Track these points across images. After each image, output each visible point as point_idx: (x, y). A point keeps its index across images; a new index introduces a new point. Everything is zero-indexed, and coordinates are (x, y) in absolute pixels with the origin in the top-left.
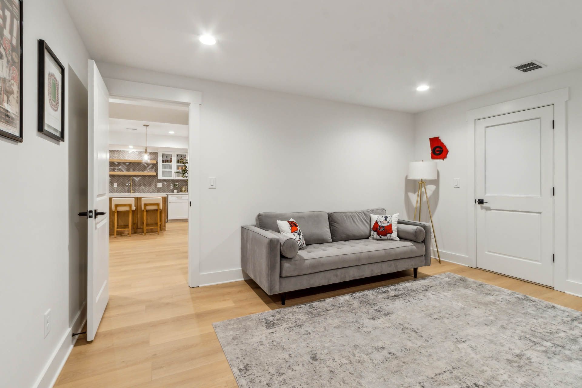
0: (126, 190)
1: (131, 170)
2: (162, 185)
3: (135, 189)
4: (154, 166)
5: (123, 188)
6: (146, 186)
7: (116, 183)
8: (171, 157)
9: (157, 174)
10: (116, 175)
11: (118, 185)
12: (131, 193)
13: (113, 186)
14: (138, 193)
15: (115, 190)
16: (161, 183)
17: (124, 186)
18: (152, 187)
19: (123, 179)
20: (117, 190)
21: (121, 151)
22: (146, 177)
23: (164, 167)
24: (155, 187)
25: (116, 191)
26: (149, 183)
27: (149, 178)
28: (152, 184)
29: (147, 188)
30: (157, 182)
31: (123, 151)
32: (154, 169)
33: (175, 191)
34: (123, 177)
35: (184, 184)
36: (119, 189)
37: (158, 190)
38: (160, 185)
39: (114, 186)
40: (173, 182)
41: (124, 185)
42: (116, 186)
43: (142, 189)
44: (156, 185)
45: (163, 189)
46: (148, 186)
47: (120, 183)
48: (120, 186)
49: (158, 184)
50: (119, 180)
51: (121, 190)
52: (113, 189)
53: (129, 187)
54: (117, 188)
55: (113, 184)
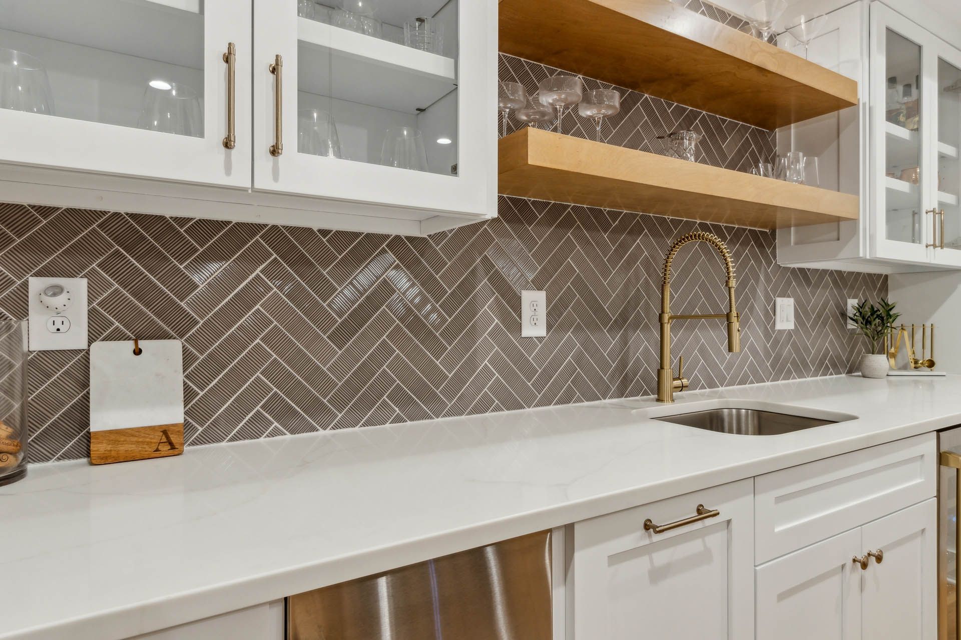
0: (605, 366)
2: (796, 313)
7: (540, 297)
11: (553, 315)
13: (519, 327)
15: (529, 372)
16: (791, 302)
17: (590, 324)
18: (754, 335)
19: (589, 250)
20: (546, 376)
24: (766, 332)
25: (539, 386)
28: (752, 309)
30: (776, 290)
34: (591, 229)
36: (557, 362)
37: (777, 358)
38: (786, 313)
39: (527, 332)
40: (838, 288)
41: (593, 313)
42: (540, 331)
44: (771, 314)
45: (797, 351)
47: (568, 294)
48: (563, 328)
49: (779, 301)
50: (557, 262)
51: (570, 370)
52: (519, 359)
53: (625, 341)
54: (547, 347)
55: (517, 304)
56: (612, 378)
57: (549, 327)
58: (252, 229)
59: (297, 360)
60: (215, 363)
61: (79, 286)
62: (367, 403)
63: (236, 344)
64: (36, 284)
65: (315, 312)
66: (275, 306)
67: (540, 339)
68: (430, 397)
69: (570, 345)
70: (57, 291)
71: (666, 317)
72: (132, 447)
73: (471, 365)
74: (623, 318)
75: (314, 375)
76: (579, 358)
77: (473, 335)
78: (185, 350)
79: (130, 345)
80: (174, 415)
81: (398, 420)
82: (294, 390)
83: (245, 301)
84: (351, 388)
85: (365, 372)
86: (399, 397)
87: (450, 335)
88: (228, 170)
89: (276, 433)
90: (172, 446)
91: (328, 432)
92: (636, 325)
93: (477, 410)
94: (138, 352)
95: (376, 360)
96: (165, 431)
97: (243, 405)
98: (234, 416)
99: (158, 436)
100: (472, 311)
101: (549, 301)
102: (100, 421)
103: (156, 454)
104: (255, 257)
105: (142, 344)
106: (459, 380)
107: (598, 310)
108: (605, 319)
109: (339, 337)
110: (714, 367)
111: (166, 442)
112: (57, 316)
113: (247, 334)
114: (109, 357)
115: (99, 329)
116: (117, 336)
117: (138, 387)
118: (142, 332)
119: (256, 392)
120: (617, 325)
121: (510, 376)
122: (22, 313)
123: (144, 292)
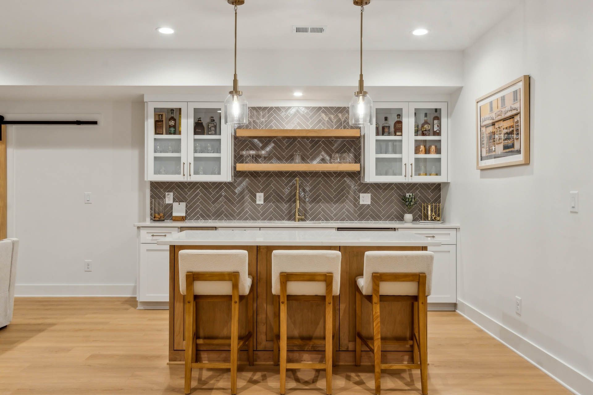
1: (298, 158)
2: (372, 199)
3: (305, 210)
4: (351, 146)
5: (277, 207)
6: (332, 200)
7: (262, 195)
8: (396, 119)
9: (363, 168)
10: (262, 172)
11: (266, 199)
12: (297, 219)
13: (255, 201)
14: (313, 220)
15: (259, 212)
16: (369, 195)
17: (278, 201)
18: (348, 206)
19: (278, 182)
20: (264, 213)
21: (272, 108)
22: (332, 176)
23: (381, 147)
24: (355, 205)
25: (262, 215)
26: (339, 193)
27: (339, 181)
28: (347, 197)
29: (333, 208)
30: (360, 191)
31: (275, 107)
32: (351, 155)
33: (408, 217)
34: (279, 177)
35: (430, 195)
36: (267, 210)
37: (361, 214)
38: (365, 199)
39: (257, 203)
40: (400, 190)
41: (279, 198)
42: (262, 202)
43: (323, 210)
44: (357, 199)
45: (373, 212)
46: (335, 203)
47: (271, 194)
48: (269, 202)
49: (361, 195)
50: (268, 185)
51: (271, 212)
52: (255, 208)
53: (290, 206)
54: (264, 206)
55: (255, 196)
57: (264, 202)
59: (205, 207)
60: (191, 207)
61: (172, 194)
62: (218, 216)
63: (195, 203)
64: (167, 193)
65: (208, 198)
66: (201, 197)
67: (262, 204)
68: (233, 216)
69: (271, 206)
70: (168, 195)
72: (178, 219)
73: (243, 210)
74: (290, 200)
75: (208, 210)
76: (274, 210)
77: (243, 204)
78: (186, 204)
80: (184, 214)
82: (204, 212)
83: (196, 196)
84: (215, 213)
85: (218, 210)
86: (226, 215)
87: (238, 203)
88: (184, 178)
89: (201, 220)
90: (183, 219)
91: (211, 221)
93: (245, 220)
94: (179, 204)
95: (221, 208)
96: (183, 217)
97: (196, 214)
98: (194, 216)
100: (243, 197)
101: (265, 195)
102: (174, 214)
103: (181, 220)
104: (198, 188)
105: (180, 203)
106: (240, 213)
107: (281, 198)
108: (283, 200)
109: (213, 203)
110: (328, 214)
111: (182, 219)
112: (169, 198)
113: (196, 202)
114: (175, 205)
115: (174, 200)
116: (177, 202)
117: (179, 210)
118: (180, 201)
119: (198, 212)
120: (288, 201)
121: (253, 213)
122: (165, 198)
123: (181, 195)
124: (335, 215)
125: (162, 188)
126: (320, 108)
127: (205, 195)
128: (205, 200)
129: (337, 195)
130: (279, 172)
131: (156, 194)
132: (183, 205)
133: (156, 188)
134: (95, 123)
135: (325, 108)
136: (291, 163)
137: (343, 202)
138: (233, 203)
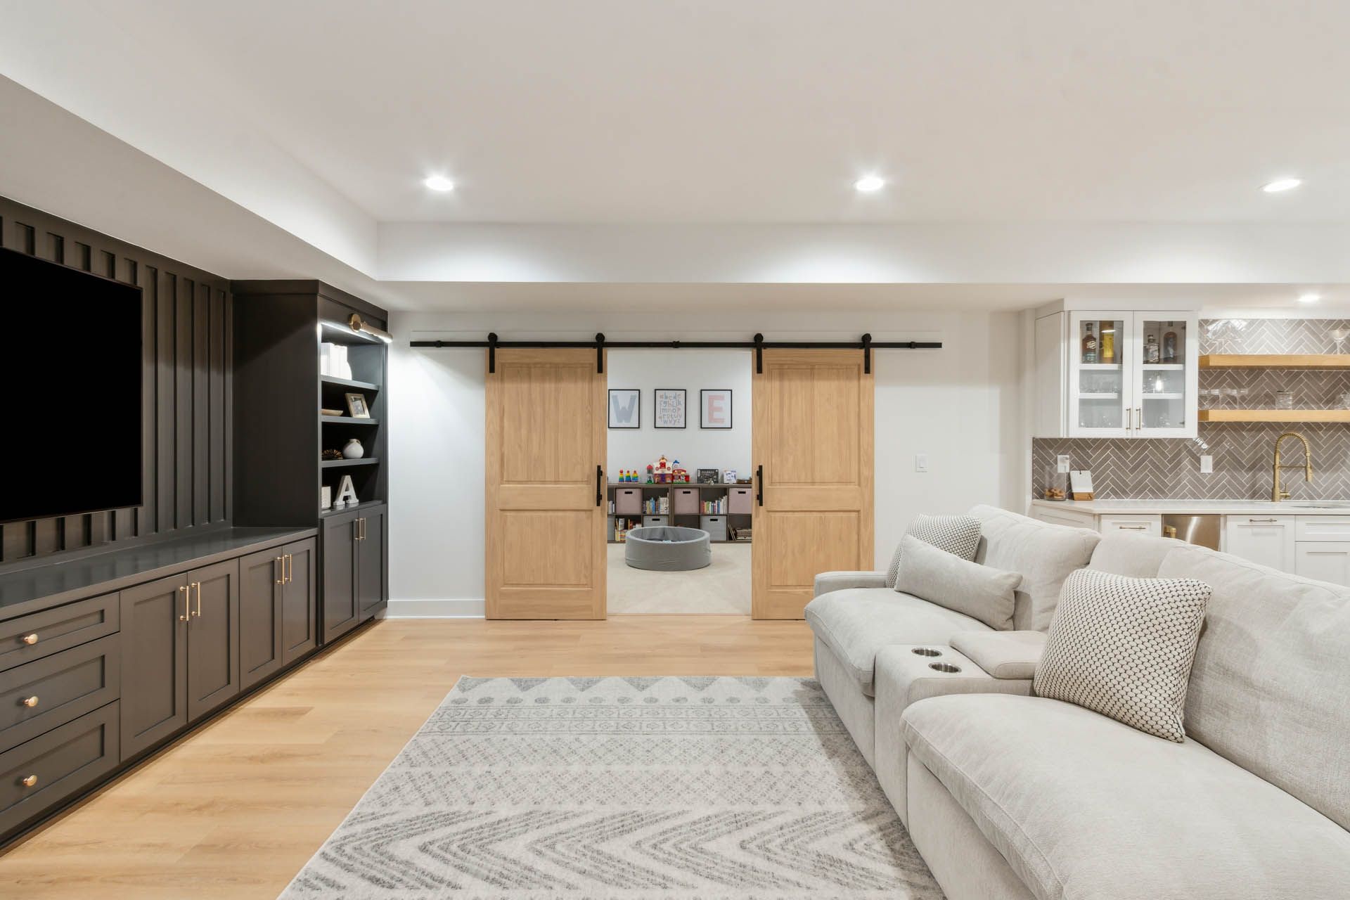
0: (1243, 486)
5: (1233, 477)
7: (1211, 459)
11: (1217, 465)
12: (1277, 498)
13: (1199, 469)
15: (1204, 486)
17: (1235, 469)
19: (1234, 439)
20: (1212, 488)
25: (1209, 491)
26: (1331, 455)
27: (1332, 436)
28: (1344, 462)
34: (1235, 430)
36: (1217, 483)
39: (1203, 471)
41: (1237, 464)
42: (1210, 470)
46: (1326, 471)
47: (1224, 457)
48: (1221, 469)
50: (1218, 444)
51: (1224, 486)
52: (1198, 480)
53: (1254, 476)
54: (1213, 477)
55: (1198, 460)
56: (1247, 491)
57: (1214, 469)
58: (1106, 440)
59: (1119, 478)
61: (1067, 457)
62: (1140, 492)
63: (1103, 473)
64: (1059, 457)
66: (1113, 461)
67: (1209, 474)
68: (1163, 492)
69: (1224, 476)
70: (1062, 458)
71: (1276, 467)
72: (1083, 497)
73: (1179, 482)
74: (1253, 467)
75: (1124, 482)
76: (1229, 482)
77: (1180, 472)
78: (1091, 473)
79: (1079, 471)
80: (1090, 490)
81: (1151, 498)
82: (1118, 486)
83: (1105, 460)
84: (1135, 487)
85: (1140, 482)
87: (1171, 471)
90: (1091, 498)
92: (1261, 469)
93: (1181, 498)
94: (1081, 474)
95: (1144, 479)
96: (1089, 494)
98: (1104, 492)
99: (1087, 495)
100: (1179, 462)
101: (1213, 460)
102: (1075, 491)
103: (1088, 500)
104: (1108, 448)
105: (1082, 471)
106: (1175, 488)
107: (1239, 462)
108: (1243, 467)
109: (1132, 471)
110: (1314, 490)
111: (1089, 497)
112: (1063, 465)
113: (1105, 469)
114: (1075, 475)
115: (1072, 468)
116: (1075, 470)
117: (1083, 482)
118: (1081, 469)
119: (1108, 486)
120: (1250, 469)
121: (1195, 487)
122: (1056, 463)
123: (1081, 458)
124: (1325, 491)
125: (1051, 447)
126: (1301, 322)
127: (1119, 458)
128: (1119, 468)
129: (1327, 459)
130: (1236, 423)
131: (1043, 459)
132: (1087, 475)
133: (1042, 448)
134: (939, 345)
135: (1311, 321)
136: (1255, 409)
137: (1337, 470)
138: (1162, 472)
